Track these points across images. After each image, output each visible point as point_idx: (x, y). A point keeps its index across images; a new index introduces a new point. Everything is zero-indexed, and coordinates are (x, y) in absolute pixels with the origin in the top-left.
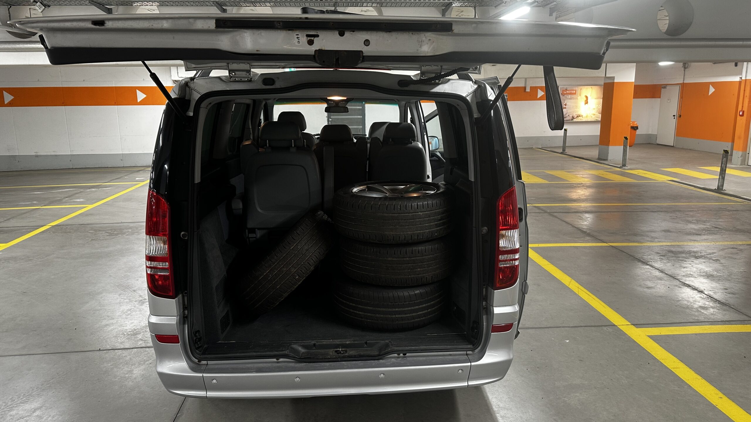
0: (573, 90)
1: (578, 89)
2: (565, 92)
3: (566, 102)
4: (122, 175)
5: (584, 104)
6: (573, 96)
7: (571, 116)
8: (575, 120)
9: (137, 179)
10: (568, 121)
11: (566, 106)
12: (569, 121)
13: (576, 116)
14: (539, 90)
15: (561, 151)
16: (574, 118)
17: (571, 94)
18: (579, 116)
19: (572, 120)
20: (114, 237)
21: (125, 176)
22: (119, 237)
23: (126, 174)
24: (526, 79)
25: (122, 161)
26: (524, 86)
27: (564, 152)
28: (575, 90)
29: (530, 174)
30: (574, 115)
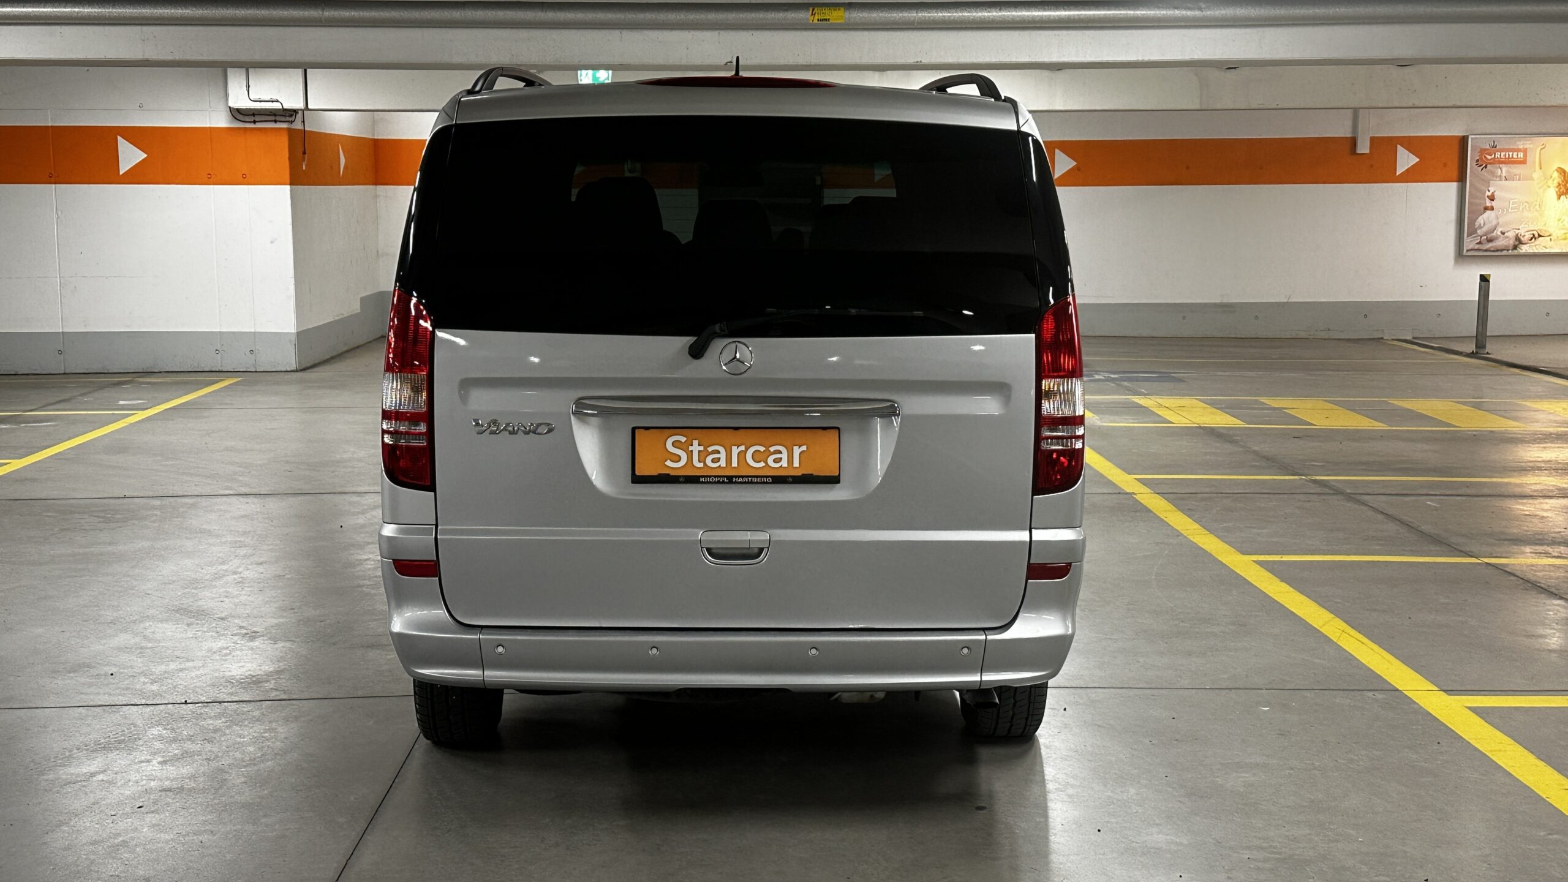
0: (1518, 150)
1: (1534, 146)
2: (1489, 157)
3: (1492, 189)
4: (75, 394)
5: (1555, 196)
6: (1517, 169)
7: (1511, 234)
8: (1524, 249)
9: (122, 403)
10: (1502, 250)
11: (1494, 203)
12: (1505, 253)
13: (1528, 236)
14: (1401, 150)
15: (1471, 347)
16: (1521, 243)
17: (1509, 162)
18: (1540, 236)
19: (1515, 247)
20: (120, 524)
21: (83, 395)
22: (133, 524)
23: (84, 391)
24: (1356, 111)
25: (62, 357)
26: (1349, 135)
27: (1481, 351)
28: (1525, 151)
29: (1337, 407)
30: (1522, 232)
